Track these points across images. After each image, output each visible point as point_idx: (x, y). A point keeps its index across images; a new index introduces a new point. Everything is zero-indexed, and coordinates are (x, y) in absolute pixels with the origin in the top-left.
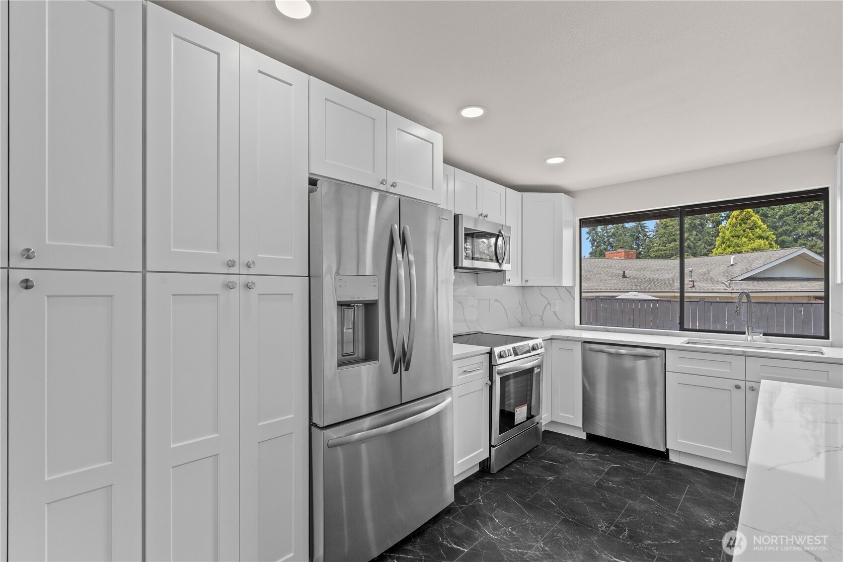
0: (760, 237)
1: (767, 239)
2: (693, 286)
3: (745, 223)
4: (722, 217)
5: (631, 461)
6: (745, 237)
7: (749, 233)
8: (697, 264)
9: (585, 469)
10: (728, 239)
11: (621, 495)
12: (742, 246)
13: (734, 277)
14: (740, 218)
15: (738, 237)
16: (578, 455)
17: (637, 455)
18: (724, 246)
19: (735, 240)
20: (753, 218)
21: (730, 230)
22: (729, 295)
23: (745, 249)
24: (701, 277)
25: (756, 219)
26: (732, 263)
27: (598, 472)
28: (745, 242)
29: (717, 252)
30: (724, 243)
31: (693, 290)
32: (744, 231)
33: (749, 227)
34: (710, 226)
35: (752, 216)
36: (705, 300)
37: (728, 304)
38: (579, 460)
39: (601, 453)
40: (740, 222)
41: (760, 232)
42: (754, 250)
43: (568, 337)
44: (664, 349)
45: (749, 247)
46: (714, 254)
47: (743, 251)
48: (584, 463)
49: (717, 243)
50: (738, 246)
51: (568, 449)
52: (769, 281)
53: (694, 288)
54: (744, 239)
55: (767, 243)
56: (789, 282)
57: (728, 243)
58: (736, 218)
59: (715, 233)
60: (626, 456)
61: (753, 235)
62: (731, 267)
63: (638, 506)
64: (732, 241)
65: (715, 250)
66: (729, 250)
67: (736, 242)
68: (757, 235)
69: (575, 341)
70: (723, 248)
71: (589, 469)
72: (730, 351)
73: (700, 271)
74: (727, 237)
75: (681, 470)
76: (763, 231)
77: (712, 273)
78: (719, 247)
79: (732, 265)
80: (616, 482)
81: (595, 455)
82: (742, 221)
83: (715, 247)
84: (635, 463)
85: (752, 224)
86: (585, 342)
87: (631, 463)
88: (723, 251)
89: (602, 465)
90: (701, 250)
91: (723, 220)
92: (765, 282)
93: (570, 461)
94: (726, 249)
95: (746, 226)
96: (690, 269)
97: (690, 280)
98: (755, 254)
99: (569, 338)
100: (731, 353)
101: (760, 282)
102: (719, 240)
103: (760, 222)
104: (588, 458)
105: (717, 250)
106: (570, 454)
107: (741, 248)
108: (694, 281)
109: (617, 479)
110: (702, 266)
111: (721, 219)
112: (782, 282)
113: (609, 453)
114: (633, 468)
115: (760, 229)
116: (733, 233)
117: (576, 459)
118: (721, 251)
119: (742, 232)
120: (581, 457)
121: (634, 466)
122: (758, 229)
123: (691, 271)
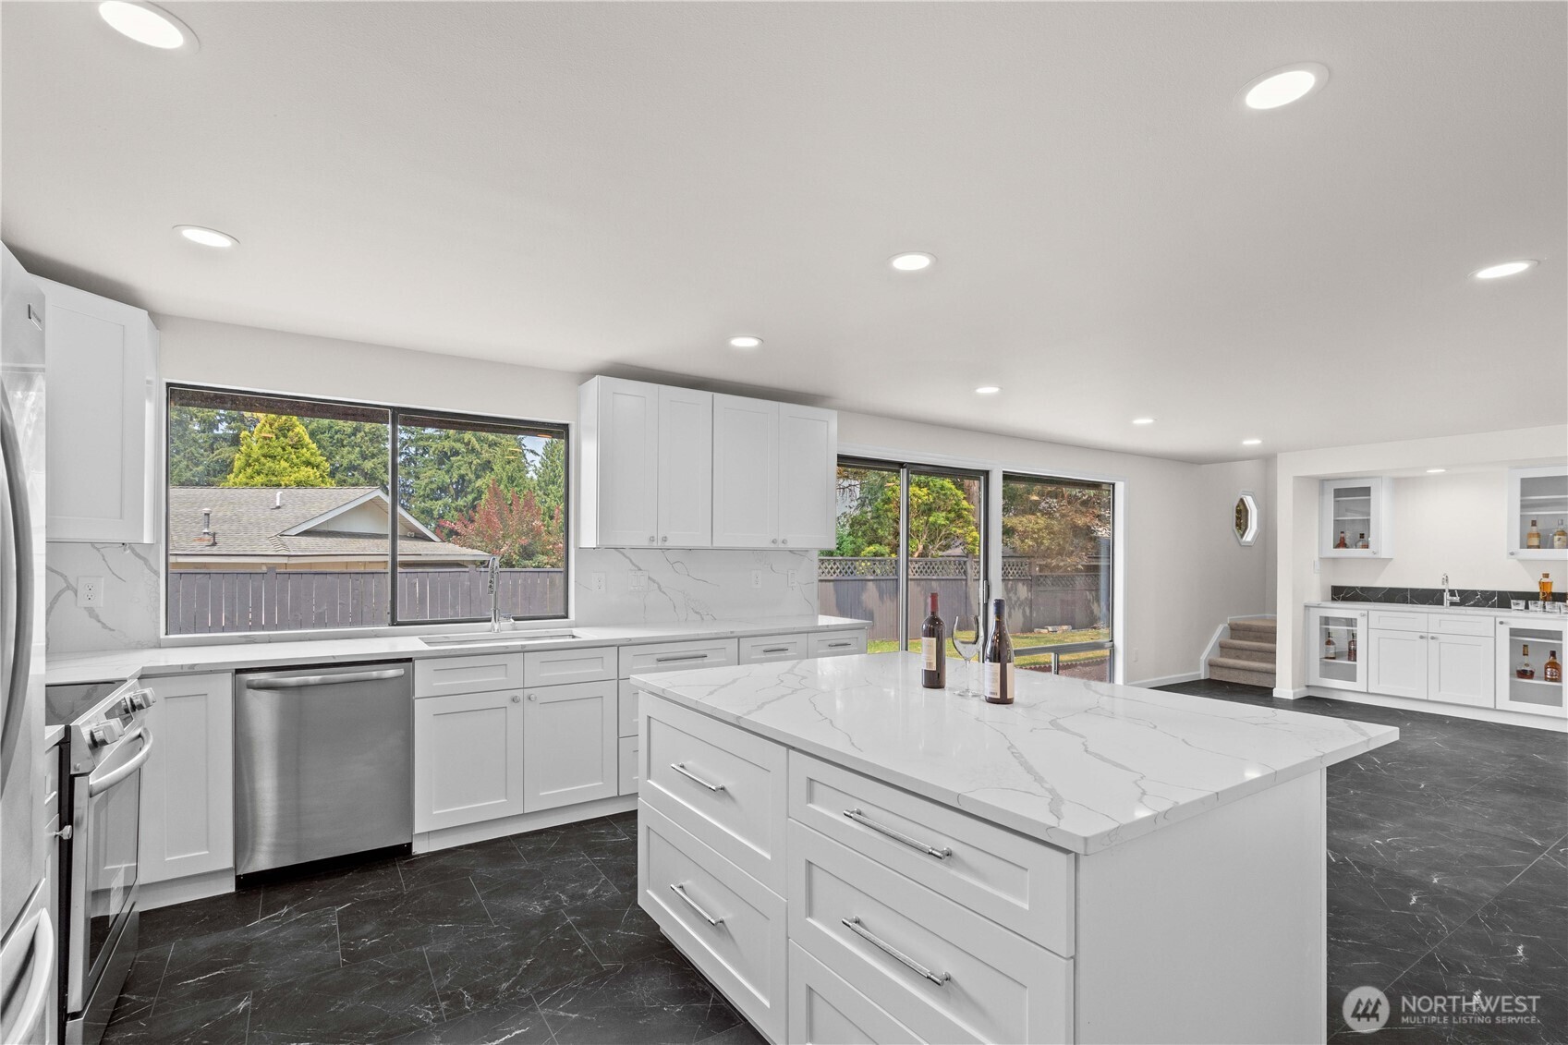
0: (308, 463)
1: (318, 467)
2: (214, 544)
3: (285, 436)
4: (220, 415)
5: (359, 887)
6: (286, 461)
7: (291, 453)
8: (211, 501)
9: (297, 945)
10: (257, 460)
11: (402, 949)
12: (281, 474)
13: (286, 528)
14: (276, 424)
15: (273, 457)
16: (254, 928)
17: (359, 872)
18: (249, 470)
19: (269, 463)
20: (296, 430)
21: (259, 444)
22: (285, 560)
23: (285, 480)
24: (225, 527)
25: (301, 431)
26: (278, 504)
27: (328, 935)
28: (285, 469)
29: (237, 480)
30: (250, 465)
31: (215, 550)
32: (284, 449)
33: (291, 443)
34: (196, 428)
35: (295, 426)
36: (278, 571)
37: (316, 576)
38: (265, 936)
39: (294, 901)
40: (277, 432)
41: (308, 455)
42: (299, 484)
43: (193, 666)
44: (409, 660)
45: (292, 478)
46: (231, 483)
47: (283, 483)
48: (281, 935)
49: (237, 464)
50: (273, 474)
51: (217, 929)
52: (336, 537)
53: (215, 548)
54: (284, 464)
55: (318, 474)
56: (361, 540)
57: (256, 467)
58: (271, 425)
59: (206, 442)
60: (343, 881)
61: (297, 458)
62: (277, 511)
63: (444, 947)
64: (264, 465)
65: (232, 476)
66: (259, 479)
67: (270, 467)
68: (303, 459)
69: (211, 672)
70: (248, 475)
71: (304, 941)
72: (507, 647)
73: (220, 514)
74: (254, 456)
75: (441, 861)
76: (312, 454)
77: (245, 519)
78: (240, 472)
79: (279, 507)
80: (371, 933)
81: (285, 910)
82: (280, 431)
83: (232, 472)
84: (369, 887)
85: (296, 439)
86: (238, 671)
87: (361, 890)
88: (248, 481)
89: (319, 919)
90: (181, 471)
91: (220, 421)
92: (330, 539)
93: (248, 948)
94: (252, 477)
95: (287, 440)
96: (206, 510)
97: (206, 531)
98: (301, 491)
99: (196, 669)
100: (508, 650)
101: (325, 539)
102: (239, 459)
103: (307, 439)
104: (277, 924)
105: (237, 476)
106: (231, 935)
107: (279, 478)
108: (214, 534)
109: (368, 928)
110: (221, 506)
111: (218, 418)
112: (352, 540)
113: (309, 894)
114: (374, 895)
115: (308, 449)
116: (265, 450)
117: (257, 938)
118: (244, 480)
119: (280, 449)
120: (260, 927)
121: (372, 892)
122: (305, 450)
123: (207, 515)
